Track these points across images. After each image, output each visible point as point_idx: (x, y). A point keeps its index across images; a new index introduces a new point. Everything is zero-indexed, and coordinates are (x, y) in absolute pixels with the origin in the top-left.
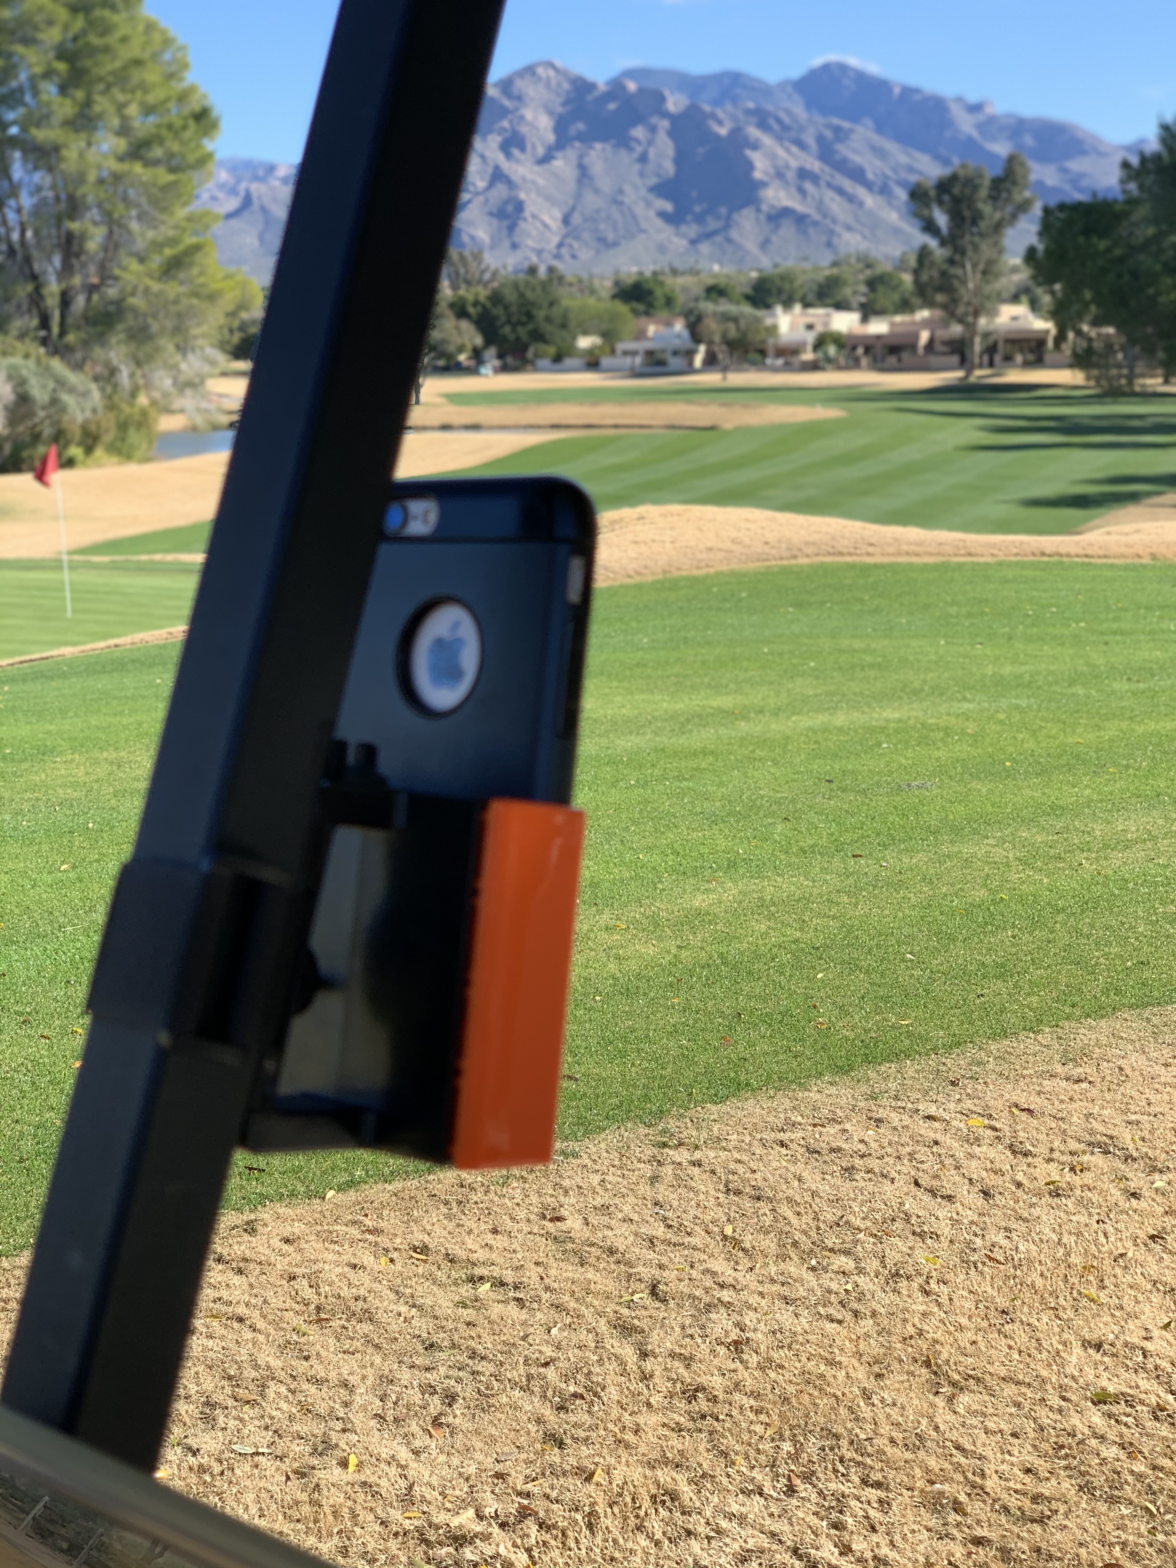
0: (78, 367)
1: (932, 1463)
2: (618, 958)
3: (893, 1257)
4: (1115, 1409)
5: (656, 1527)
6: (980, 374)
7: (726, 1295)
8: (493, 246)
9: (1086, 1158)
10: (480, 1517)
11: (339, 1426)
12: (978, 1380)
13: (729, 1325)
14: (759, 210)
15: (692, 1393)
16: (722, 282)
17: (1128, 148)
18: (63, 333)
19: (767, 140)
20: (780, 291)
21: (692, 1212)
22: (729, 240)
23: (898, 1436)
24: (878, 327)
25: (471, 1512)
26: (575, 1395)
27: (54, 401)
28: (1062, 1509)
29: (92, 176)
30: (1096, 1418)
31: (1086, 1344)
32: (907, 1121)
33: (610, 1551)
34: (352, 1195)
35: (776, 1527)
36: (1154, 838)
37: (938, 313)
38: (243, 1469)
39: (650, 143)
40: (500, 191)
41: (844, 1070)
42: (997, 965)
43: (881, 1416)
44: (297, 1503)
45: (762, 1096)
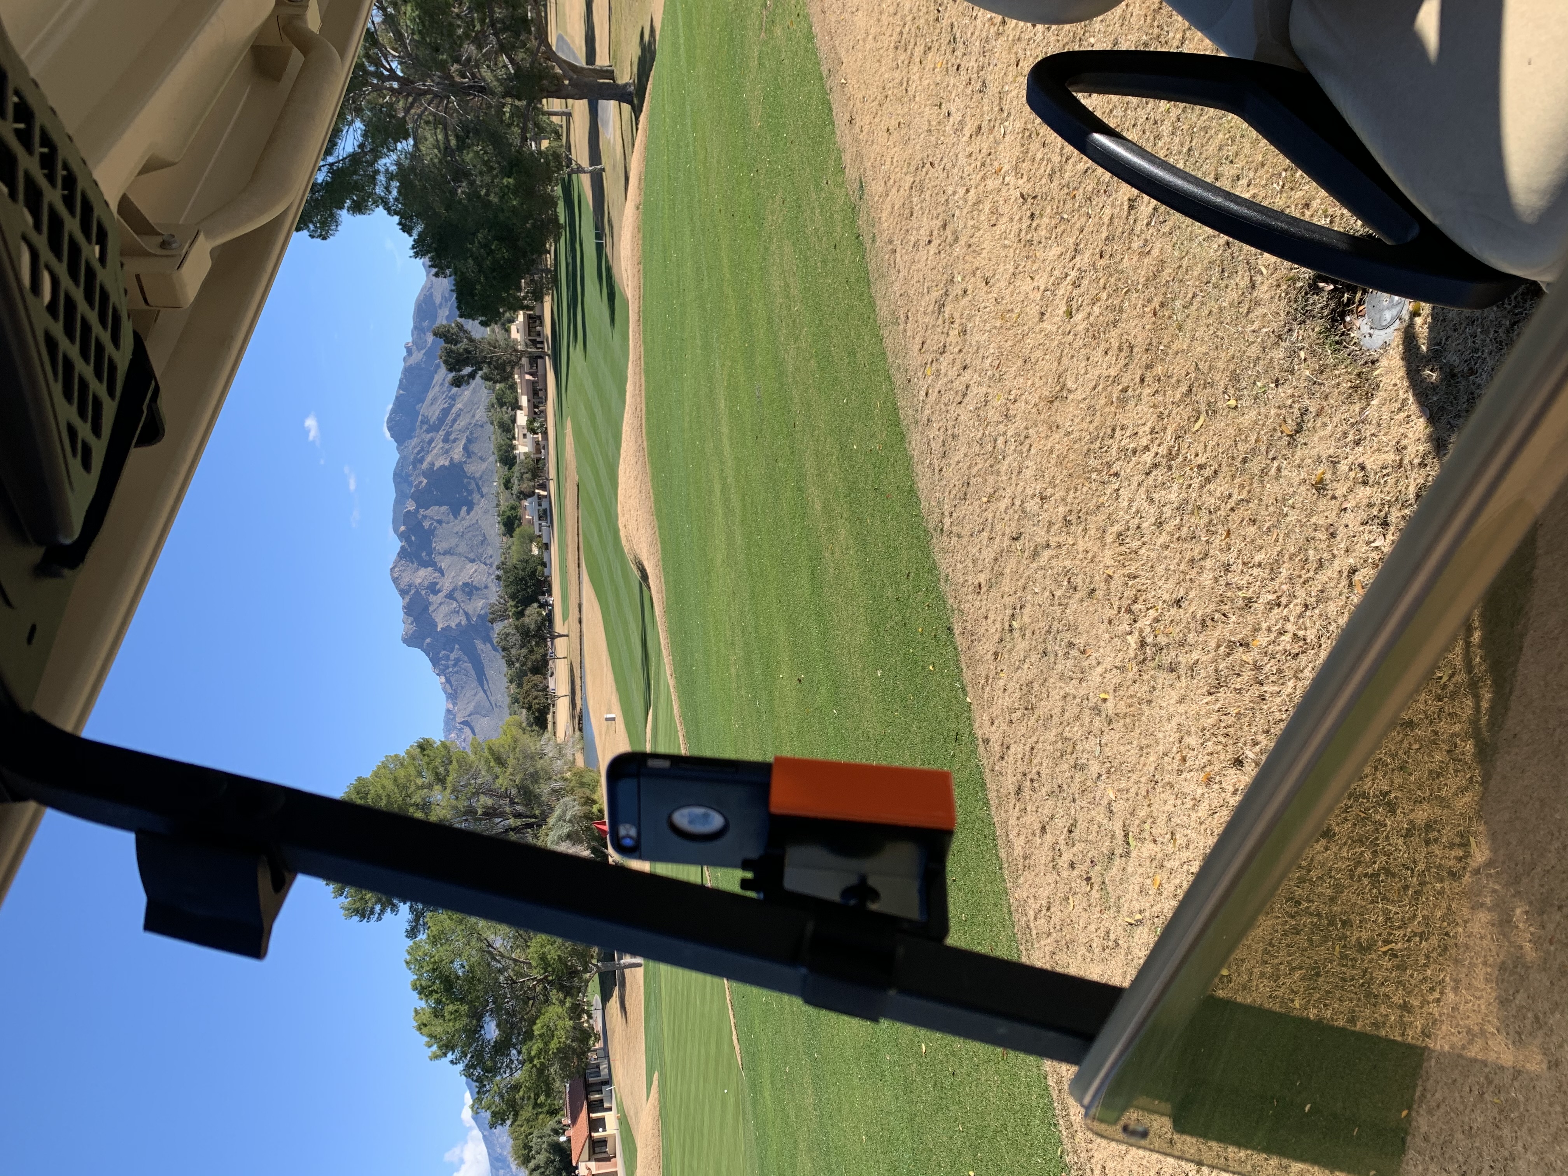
0: (552, 809)
1: (1103, 402)
2: (847, 549)
3: (997, 417)
4: (1075, 307)
5: (1135, 544)
6: (547, 348)
7: (1018, 503)
8: (487, 599)
9: (947, 316)
10: (1131, 633)
11: (1085, 702)
12: (1060, 376)
13: (1033, 502)
14: (465, 462)
15: (1067, 523)
16: (502, 481)
17: (428, 273)
18: (536, 817)
19: (429, 459)
20: (507, 451)
21: (976, 518)
22: (481, 477)
23: (1088, 419)
24: (524, 401)
25: (1129, 637)
26: (1069, 582)
27: (570, 821)
28: (1125, 337)
29: (454, 802)
30: (1079, 317)
31: (1041, 320)
32: (928, 406)
33: (1148, 567)
34: (969, 689)
35: (1135, 483)
36: (783, 271)
37: (516, 370)
38: (1108, 752)
39: (432, 519)
40: (458, 595)
41: (903, 437)
42: (849, 356)
43: (1078, 427)
44: (1125, 725)
45: (916, 479)
